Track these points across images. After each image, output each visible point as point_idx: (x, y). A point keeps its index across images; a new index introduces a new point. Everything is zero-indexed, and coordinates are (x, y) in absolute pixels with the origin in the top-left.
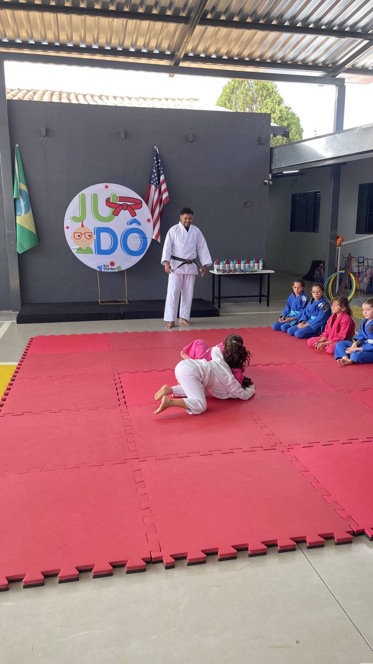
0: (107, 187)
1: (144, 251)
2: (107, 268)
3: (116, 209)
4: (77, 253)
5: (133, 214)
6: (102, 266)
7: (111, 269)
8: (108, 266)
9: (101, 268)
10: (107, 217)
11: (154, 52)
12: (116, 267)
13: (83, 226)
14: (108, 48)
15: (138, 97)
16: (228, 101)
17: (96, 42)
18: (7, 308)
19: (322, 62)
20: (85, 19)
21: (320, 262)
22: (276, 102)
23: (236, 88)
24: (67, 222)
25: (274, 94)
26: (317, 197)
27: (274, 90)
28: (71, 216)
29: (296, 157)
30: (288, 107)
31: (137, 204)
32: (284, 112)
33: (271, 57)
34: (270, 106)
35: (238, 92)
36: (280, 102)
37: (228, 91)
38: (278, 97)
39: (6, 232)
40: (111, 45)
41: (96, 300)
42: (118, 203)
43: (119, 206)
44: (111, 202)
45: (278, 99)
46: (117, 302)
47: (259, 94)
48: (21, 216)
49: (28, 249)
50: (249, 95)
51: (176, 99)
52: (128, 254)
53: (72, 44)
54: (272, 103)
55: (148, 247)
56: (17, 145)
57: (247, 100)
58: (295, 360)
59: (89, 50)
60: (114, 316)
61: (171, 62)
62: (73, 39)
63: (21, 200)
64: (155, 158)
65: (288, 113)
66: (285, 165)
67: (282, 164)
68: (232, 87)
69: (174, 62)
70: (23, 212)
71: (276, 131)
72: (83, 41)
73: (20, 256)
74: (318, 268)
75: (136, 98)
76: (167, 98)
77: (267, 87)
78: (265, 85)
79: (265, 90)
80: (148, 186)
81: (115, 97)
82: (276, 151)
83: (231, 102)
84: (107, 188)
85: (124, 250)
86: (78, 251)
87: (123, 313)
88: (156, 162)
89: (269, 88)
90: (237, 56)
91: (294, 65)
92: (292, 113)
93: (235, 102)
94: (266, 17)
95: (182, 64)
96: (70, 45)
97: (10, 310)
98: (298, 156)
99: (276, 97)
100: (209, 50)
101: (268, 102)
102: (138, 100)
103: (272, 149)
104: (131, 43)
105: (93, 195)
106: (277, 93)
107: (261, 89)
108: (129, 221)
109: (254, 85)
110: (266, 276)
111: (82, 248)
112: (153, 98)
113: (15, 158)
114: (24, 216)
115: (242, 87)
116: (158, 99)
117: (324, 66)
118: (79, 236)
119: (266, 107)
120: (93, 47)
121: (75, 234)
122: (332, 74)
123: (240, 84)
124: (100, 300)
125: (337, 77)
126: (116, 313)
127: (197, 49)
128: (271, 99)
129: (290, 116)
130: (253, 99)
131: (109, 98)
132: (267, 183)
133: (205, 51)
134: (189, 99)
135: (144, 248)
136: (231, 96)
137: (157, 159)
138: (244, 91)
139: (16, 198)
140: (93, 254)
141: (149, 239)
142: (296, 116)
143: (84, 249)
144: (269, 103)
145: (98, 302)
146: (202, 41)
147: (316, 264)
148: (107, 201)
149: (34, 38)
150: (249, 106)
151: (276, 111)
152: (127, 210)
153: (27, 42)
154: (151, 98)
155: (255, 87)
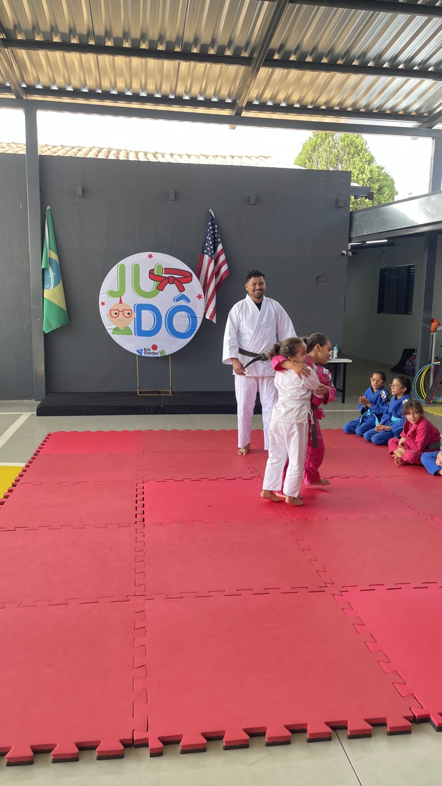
0: (150, 256)
1: (193, 333)
2: (148, 352)
3: (161, 282)
4: (112, 334)
5: (182, 289)
6: (142, 350)
7: (153, 353)
8: (149, 350)
9: (141, 352)
10: (149, 291)
11: (212, 100)
12: (159, 352)
13: (121, 302)
14: (158, 96)
15: (199, 154)
16: (308, 160)
17: (144, 88)
18: (29, 397)
19: (416, 110)
20: (130, 62)
21: (413, 350)
22: (366, 160)
23: (318, 145)
24: (103, 297)
25: (363, 151)
26: (411, 273)
27: (364, 146)
28: (107, 291)
29: (381, 223)
30: (380, 168)
31: (186, 277)
32: (375, 172)
33: (353, 105)
34: (359, 165)
35: (320, 149)
36: (371, 161)
37: (309, 148)
38: (368, 155)
39: (32, 308)
40: (161, 93)
41: (135, 391)
42: (164, 275)
43: (166, 279)
44: (155, 274)
45: (369, 158)
46: (159, 393)
47: (346, 151)
48: (50, 289)
49: (56, 328)
50: (333, 153)
51: (243, 157)
52: (173, 336)
53: (116, 92)
54: (360, 162)
55: (197, 328)
56: (48, 207)
57: (331, 159)
58: (367, 472)
59: (136, 98)
60: (153, 409)
61: (232, 112)
62: (118, 86)
63: (50, 270)
64: (210, 223)
65: (380, 173)
66: (367, 233)
67: (364, 232)
68: (313, 144)
69: (235, 112)
70: (52, 285)
71: (357, 192)
72: (130, 88)
73: (47, 337)
74: (410, 358)
75: (196, 156)
76: (233, 155)
77: (356, 144)
78: (353, 141)
79: (353, 147)
80: (201, 256)
81: (172, 155)
82: (357, 216)
83: (312, 161)
84: (150, 258)
85: (169, 331)
86: (115, 332)
87: (163, 406)
88: (211, 228)
89: (357, 144)
90: (311, 104)
91: (381, 114)
92: (385, 174)
93: (317, 161)
94: (344, 57)
95: (244, 114)
96: (114, 92)
97: (33, 399)
98: (384, 222)
99: (366, 155)
100: (277, 97)
101: (356, 160)
102: (198, 157)
103: (351, 214)
104: (185, 89)
105: (134, 265)
106: (368, 150)
107: (348, 146)
108: (176, 297)
109: (340, 142)
110: (342, 366)
111: (119, 328)
112: (216, 156)
113: (45, 222)
114: (53, 289)
115: (326, 144)
116: (222, 157)
117: (418, 115)
118: (116, 314)
119: (354, 167)
120: (141, 95)
121: (111, 311)
122: (428, 125)
123: (323, 141)
124: (139, 390)
125: (434, 128)
126: (155, 406)
127: (263, 96)
128: (360, 157)
129: (382, 177)
130: (338, 156)
131: (166, 156)
132: (345, 254)
133: (272, 98)
134: (259, 157)
135: (194, 329)
136: (312, 153)
137: (213, 225)
138: (328, 147)
139: (45, 268)
140: (132, 335)
141: (199, 318)
142: (389, 178)
143: (122, 329)
144: (357, 163)
145: (137, 392)
146: (269, 86)
147: (408, 353)
148: (151, 273)
149: (72, 84)
150: (334, 165)
151: (365, 172)
152: (174, 284)
153: (64, 89)
154: (214, 155)
155: (340, 143)
